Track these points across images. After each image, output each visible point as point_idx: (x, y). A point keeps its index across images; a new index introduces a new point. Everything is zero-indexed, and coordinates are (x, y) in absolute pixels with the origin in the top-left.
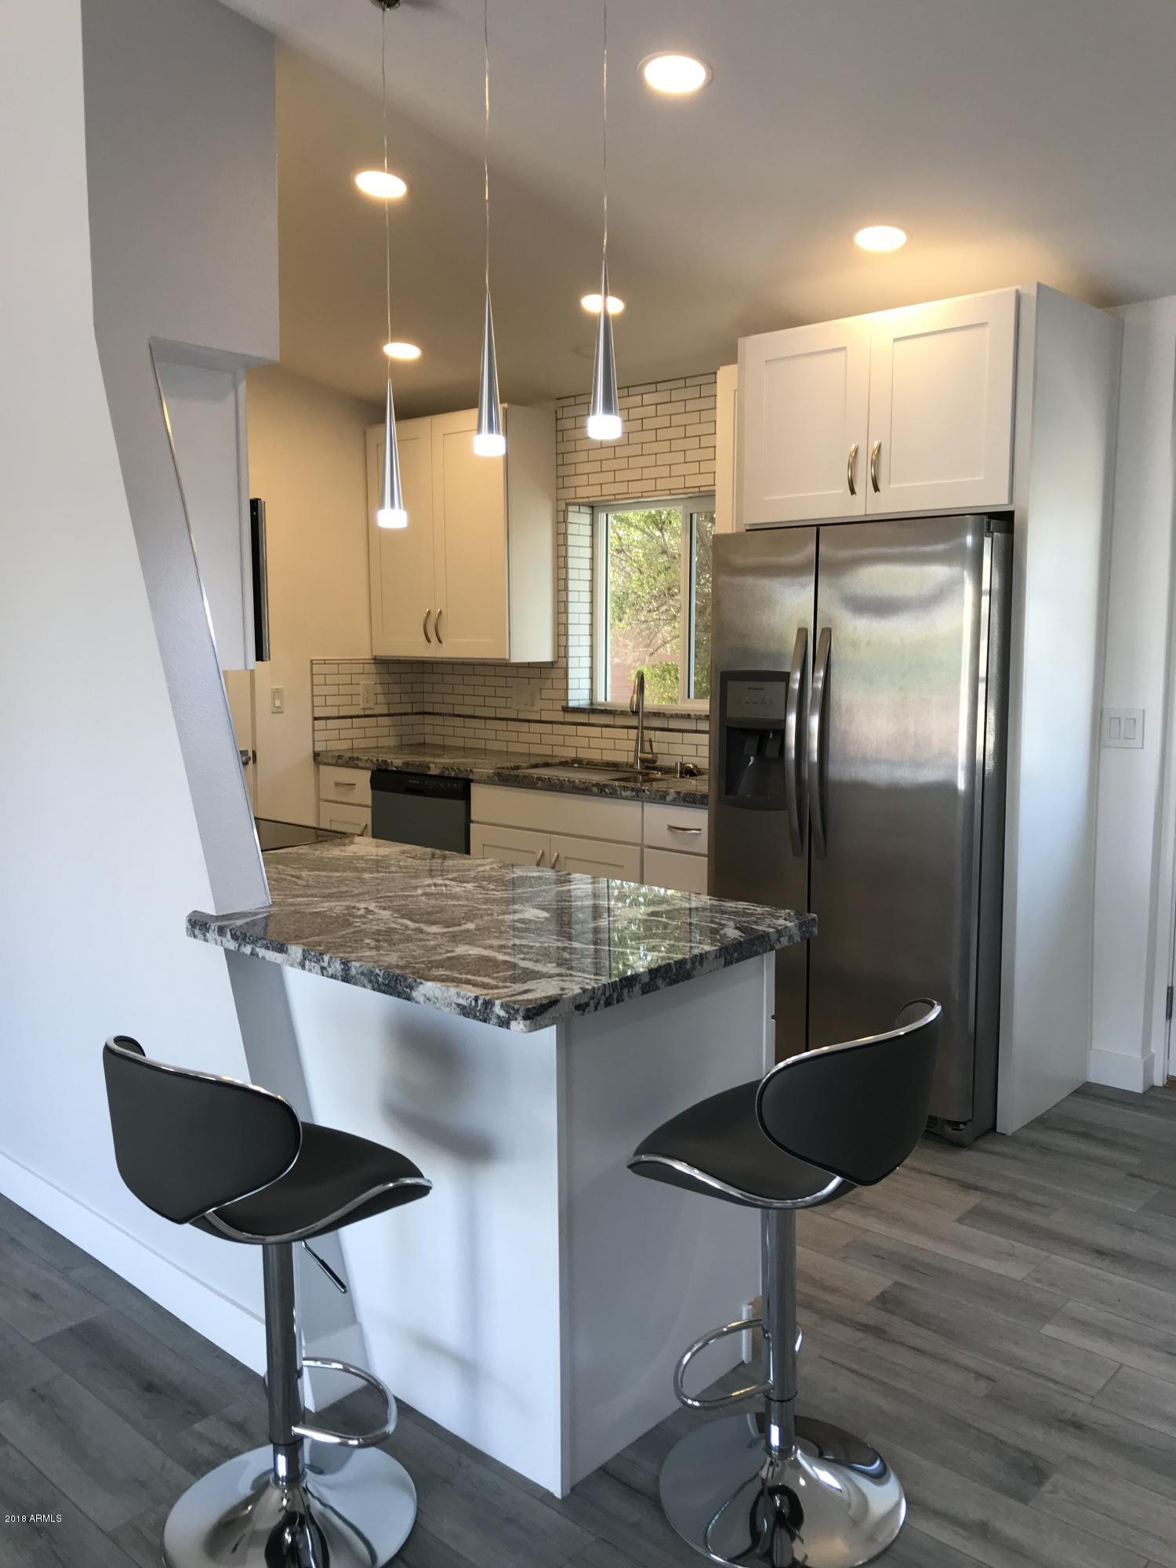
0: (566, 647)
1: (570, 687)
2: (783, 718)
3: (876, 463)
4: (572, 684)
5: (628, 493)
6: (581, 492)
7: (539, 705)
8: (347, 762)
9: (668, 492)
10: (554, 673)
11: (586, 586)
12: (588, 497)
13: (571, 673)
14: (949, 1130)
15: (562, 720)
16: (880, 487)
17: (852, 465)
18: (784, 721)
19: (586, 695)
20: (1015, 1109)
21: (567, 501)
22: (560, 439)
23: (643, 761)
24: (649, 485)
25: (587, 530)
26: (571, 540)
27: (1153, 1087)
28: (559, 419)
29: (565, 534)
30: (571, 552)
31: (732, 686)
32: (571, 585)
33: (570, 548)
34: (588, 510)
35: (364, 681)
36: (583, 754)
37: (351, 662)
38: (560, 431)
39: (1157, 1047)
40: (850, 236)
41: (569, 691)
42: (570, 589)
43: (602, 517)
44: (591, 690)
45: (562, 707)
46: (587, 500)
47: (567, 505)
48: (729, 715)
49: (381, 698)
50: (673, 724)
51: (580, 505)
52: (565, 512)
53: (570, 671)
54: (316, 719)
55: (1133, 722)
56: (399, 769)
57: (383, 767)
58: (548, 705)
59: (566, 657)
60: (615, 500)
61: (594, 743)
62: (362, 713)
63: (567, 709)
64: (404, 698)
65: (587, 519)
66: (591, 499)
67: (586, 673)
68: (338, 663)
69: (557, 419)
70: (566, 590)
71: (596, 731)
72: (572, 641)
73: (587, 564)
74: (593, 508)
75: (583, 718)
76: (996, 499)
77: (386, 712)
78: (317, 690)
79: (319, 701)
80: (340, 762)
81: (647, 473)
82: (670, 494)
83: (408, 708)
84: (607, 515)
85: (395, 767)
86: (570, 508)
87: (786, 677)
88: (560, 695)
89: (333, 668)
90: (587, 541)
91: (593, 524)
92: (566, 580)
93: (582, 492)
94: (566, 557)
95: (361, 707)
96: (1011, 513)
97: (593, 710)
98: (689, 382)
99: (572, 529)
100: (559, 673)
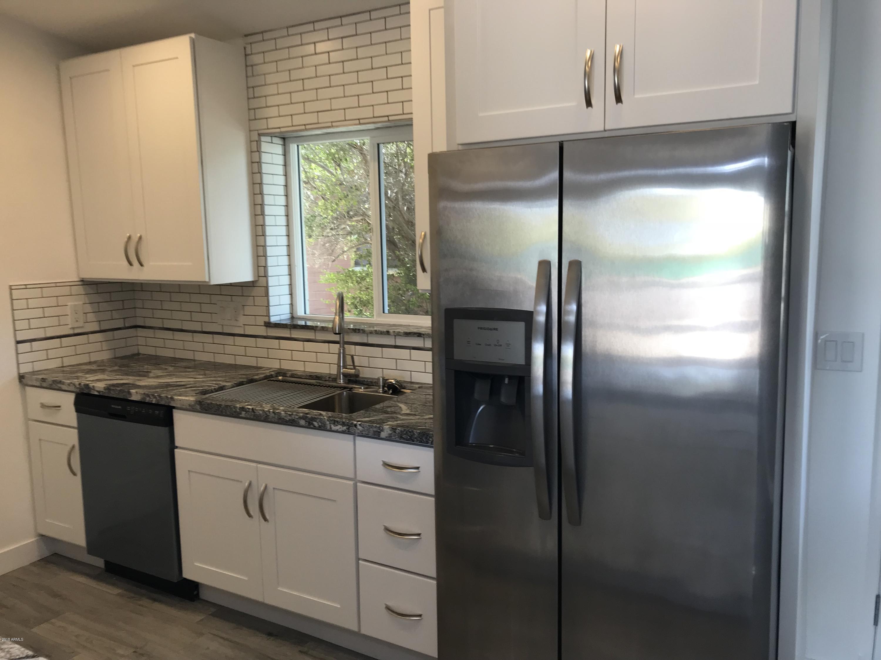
0: (265, 267)
1: (271, 304)
3: (617, 71)
4: (273, 301)
5: (318, 123)
7: (243, 320)
8: (51, 385)
9: (357, 122)
10: (257, 291)
11: (282, 211)
12: (279, 128)
13: (272, 291)
15: (265, 334)
16: (623, 98)
17: (589, 75)
19: (286, 311)
21: (260, 132)
22: (250, 74)
23: (345, 375)
24: (338, 115)
25: (280, 160)
26: (265, 168)
28: (249, 55)
29: (259, 163)
30: (266, 179)
31: (459, 324)
32: (268, 210)
33: (264, 175)
34: (280, 141)
35: (71, 303)
36: (286, 366)
37: (56, 285)
38: (249, 66)
41: (271, 308)
42: (266, 214)
43: (293, 147)
44: (292, 305)
45: (265, 322)
46: (278, 130)
47: (260, 135)
49: (91, 317)
51: (272, 135)
52: (259, 142)
53: (270, 289)
54: (18, 342)
55: (847, 345)
56: (101, 394)
57: (86, 391)
58: (250, 320)
59: (266, 276)
60: (306, 130)
61: (297, 356)
62: (71, 332)
63: (268, 325)
64: (115, 315)
65: (279, 149)
66: (283, 130)
67: (286, 290)
68: (41, 287)
69: (246, 55)
70: (263, 214)
72: (271, 261)
73: (281, 190)
74: (285, 140)
75: (285, 333)
77: (97, 329)
78: (18, 315)
79: (19, 325)
80: (44, 384)
81: (336, 104)
82: (360, 124)
83: (120, 324)
84: (298, 146)
85: (97, 391)
86: (263, 139)
88: (262, 311)
89: (37, 292)
90: (280, 170)
91: (285, 154)
92: (262, 205)
93: (274, 123)
94: (261, 184)
95: (70, 326)
96: (794, 124)
97: (294, 325)
98: (374, 15)
99: (265, 158)
100: (260, 291)
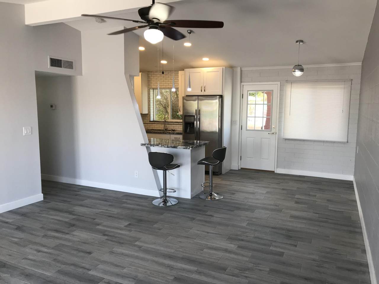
0: (150, 111)
2: (193, 121)
3: (205, 88)
4: (151, 117)
6: (152, 87)
9: (168, 88)
10: (148, 115)
11: (153, 101)
12: (154, 87)
14: (217, 173)
15: (150, 123)
16: (205, 91)
17: (201, 88)
18: (194, 122)
19: (153, 119)
20: (224, 172)
21: (150, 88)
22: (148, 78)
23: (165, 129)
24: (165, 86)
25: (153, 93)
26: (150, 94)
27: (239, 169)
31: (186, 117)
34: (152, 89)
36: (153, 128)
39: (239, 164)
40: (202, 59)
43: (155, 90)
48: (186, 121)
50: (174, 123)
52: (150, 90)
53: (151, 115)
55: (236, 122)
58: (147, 121)
59: (150, 113)
61: (155, 127)
63: (150, 121)
65: (153, 91)
67: (153, 115)
69: (148, 75)
71: (156, 125)
75: (153, 123)
76: (220, 94)
87: (194, 116)
88: (150, 119)
96: (222, 95)
97: (154, 121)
99: (150, 92)
100: (149, 115)
